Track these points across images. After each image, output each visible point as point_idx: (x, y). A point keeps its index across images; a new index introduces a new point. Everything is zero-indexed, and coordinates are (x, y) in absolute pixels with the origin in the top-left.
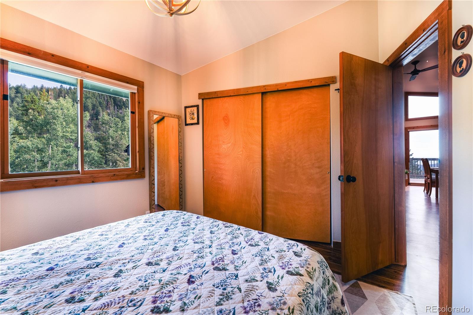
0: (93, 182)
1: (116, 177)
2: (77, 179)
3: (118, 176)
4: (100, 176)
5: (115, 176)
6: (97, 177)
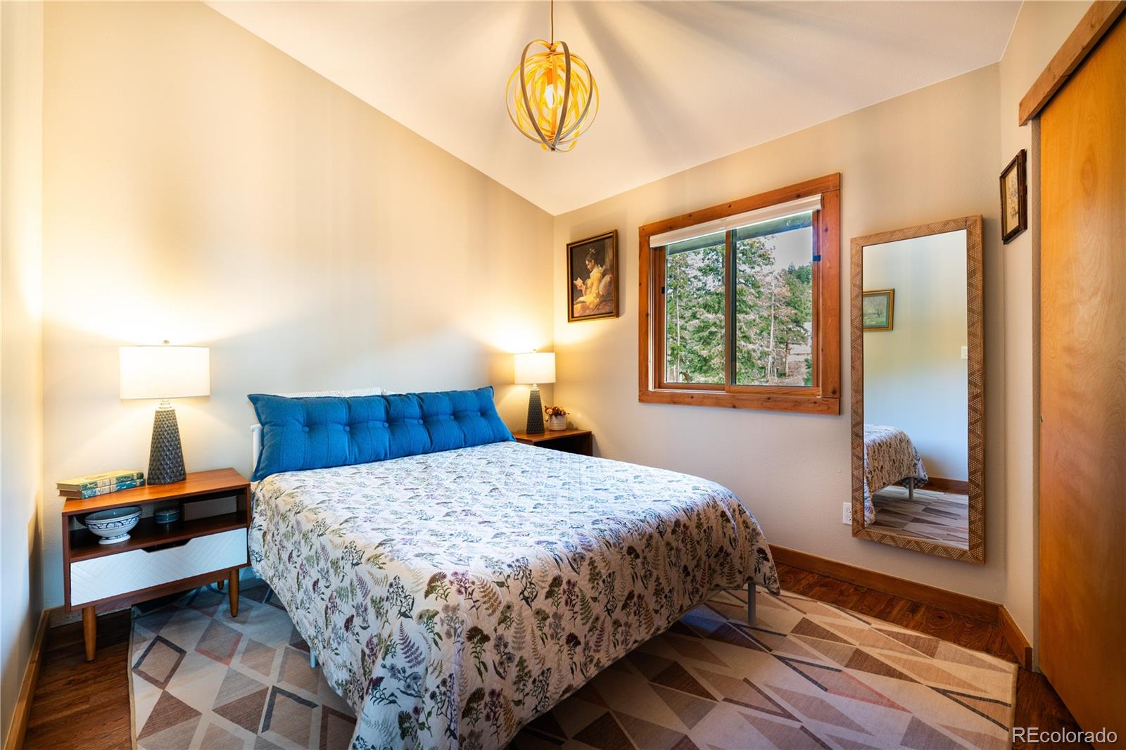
0: (734, 407)
1: (772, 404)
2: (713, 398)
3: (776, 401)
4: (744, 397)
5: (770, 400)
6: (741, 399)
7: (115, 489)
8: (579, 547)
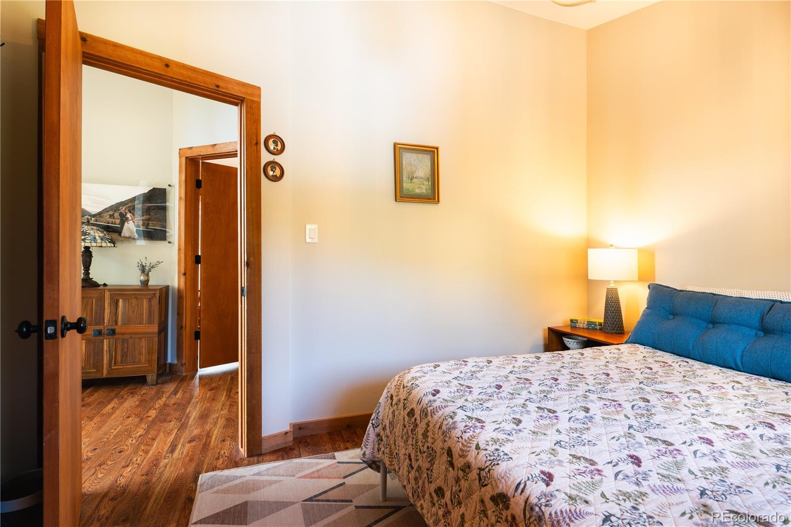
7: (586, 327)
8: (432, 408)
